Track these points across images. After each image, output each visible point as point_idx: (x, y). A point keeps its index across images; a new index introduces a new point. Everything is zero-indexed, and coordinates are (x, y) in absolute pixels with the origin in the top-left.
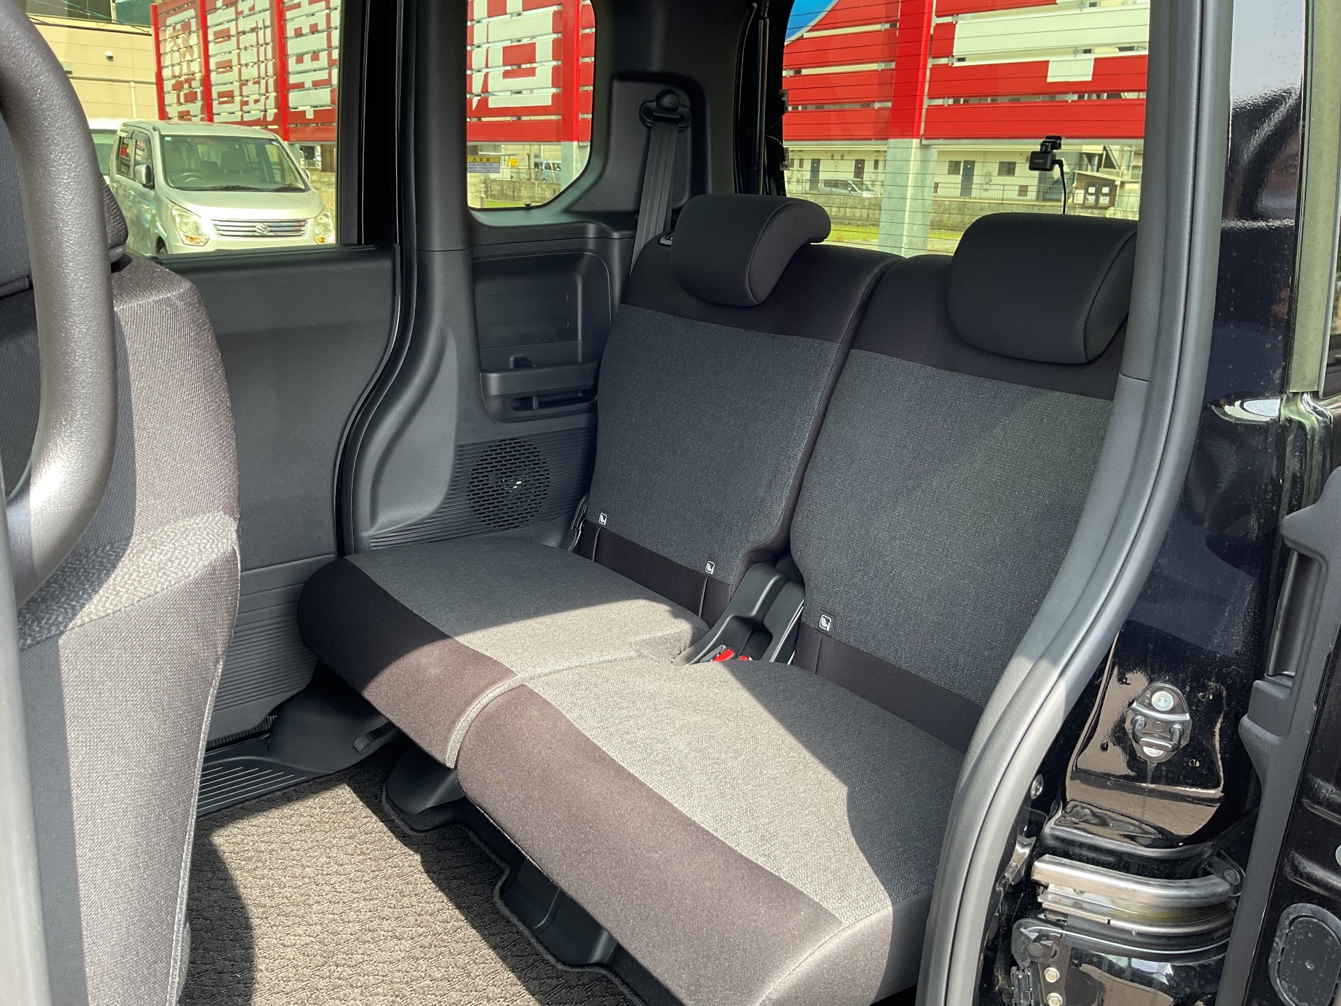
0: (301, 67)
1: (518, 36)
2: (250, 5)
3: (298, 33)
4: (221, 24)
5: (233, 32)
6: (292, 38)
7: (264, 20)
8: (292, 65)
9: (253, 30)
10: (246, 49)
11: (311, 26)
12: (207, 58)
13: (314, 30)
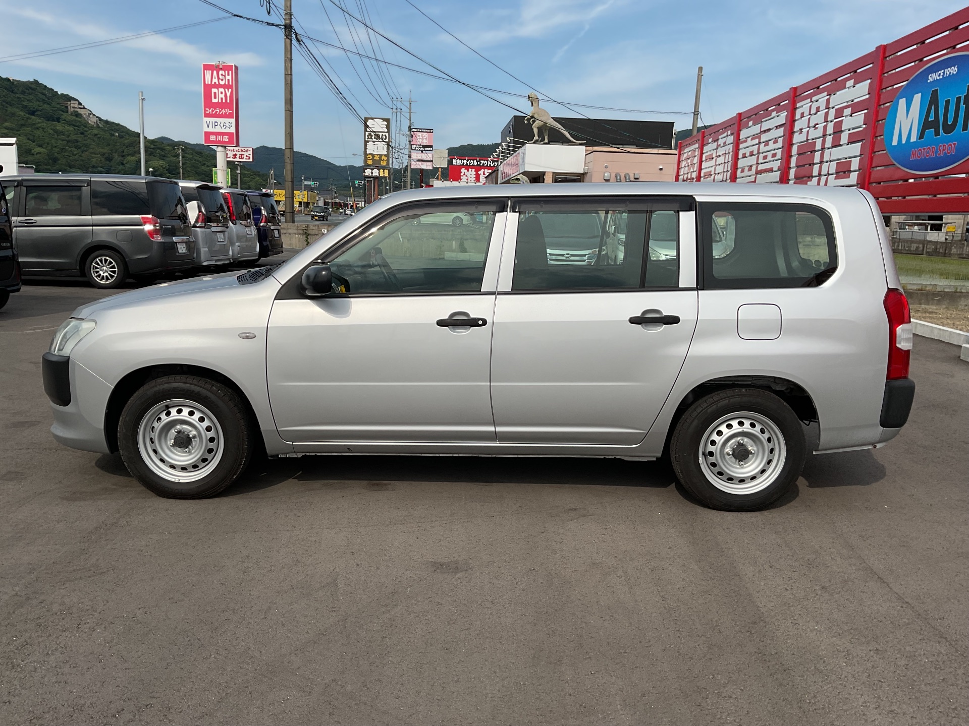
0: (743, 175)
2: (724, 141)
3: (744, 156)
4: (709, 151)
7: (729, 149)
8: (739, 173)
9: (723, 155)
10: (719, 165)
11: (750, 152)
12: (700, 169)
13: (752, 154)
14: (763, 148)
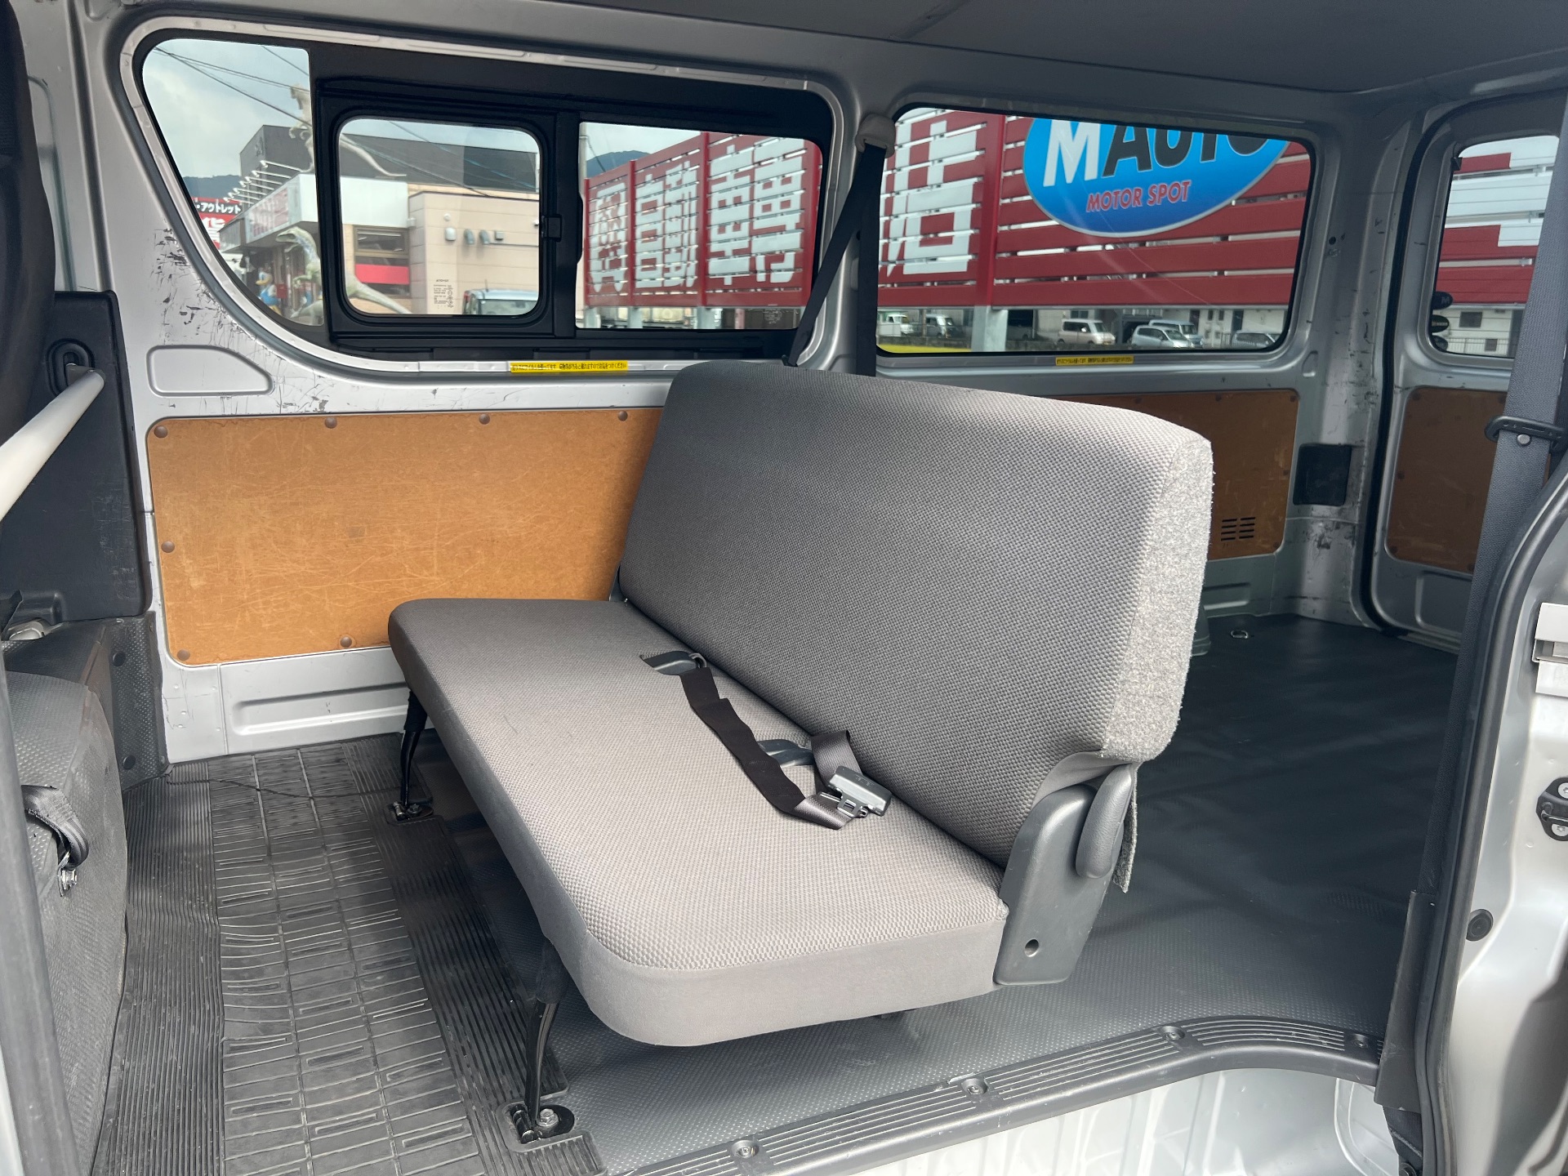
0: (723, 236)
1: (937, 207)
2: (678, 179)
3: (722, 205)
4: (648, 196)
5: (660, 202)
6: (716, 209)
7: (690, 193)
8: (714, 234)
9: (679, 202)
10: (670, 219)
11: (735, 198)
12: (633, 227)
13: (738, 201)
14: (759, 191)
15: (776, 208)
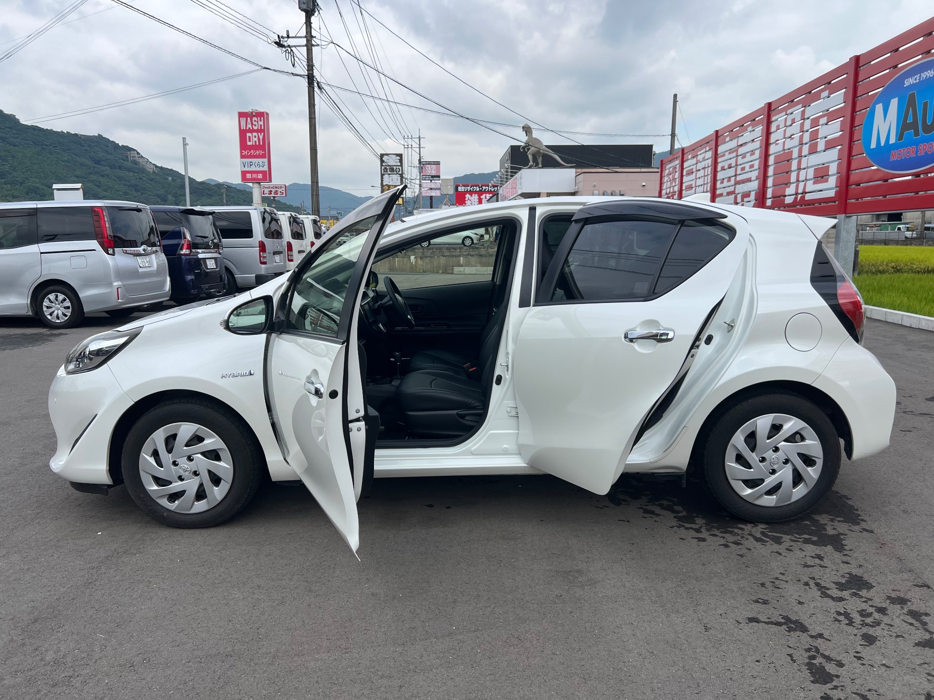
0: (723, 185)
1: (823, 162)
2: (703, 157)
3: (723, 169)
4: (690, 166)
5: (694, 170)
6: (720, 171)
7: (708, 164)
8: (718, 185)
9: (704, 168)
10: (699, 178)
11: (729, 165)
12: (681, 183)
13: (730, 167)
14: (740, 161)
15: (747, 169)
